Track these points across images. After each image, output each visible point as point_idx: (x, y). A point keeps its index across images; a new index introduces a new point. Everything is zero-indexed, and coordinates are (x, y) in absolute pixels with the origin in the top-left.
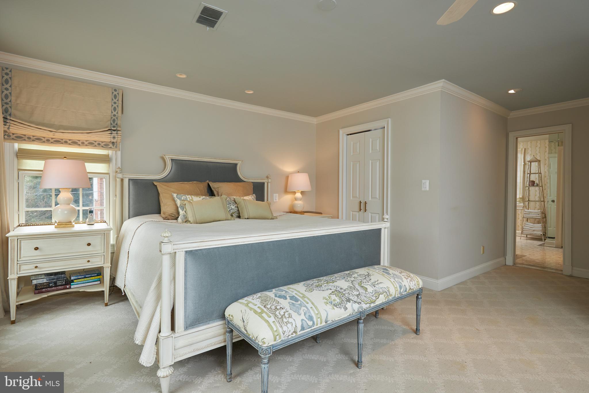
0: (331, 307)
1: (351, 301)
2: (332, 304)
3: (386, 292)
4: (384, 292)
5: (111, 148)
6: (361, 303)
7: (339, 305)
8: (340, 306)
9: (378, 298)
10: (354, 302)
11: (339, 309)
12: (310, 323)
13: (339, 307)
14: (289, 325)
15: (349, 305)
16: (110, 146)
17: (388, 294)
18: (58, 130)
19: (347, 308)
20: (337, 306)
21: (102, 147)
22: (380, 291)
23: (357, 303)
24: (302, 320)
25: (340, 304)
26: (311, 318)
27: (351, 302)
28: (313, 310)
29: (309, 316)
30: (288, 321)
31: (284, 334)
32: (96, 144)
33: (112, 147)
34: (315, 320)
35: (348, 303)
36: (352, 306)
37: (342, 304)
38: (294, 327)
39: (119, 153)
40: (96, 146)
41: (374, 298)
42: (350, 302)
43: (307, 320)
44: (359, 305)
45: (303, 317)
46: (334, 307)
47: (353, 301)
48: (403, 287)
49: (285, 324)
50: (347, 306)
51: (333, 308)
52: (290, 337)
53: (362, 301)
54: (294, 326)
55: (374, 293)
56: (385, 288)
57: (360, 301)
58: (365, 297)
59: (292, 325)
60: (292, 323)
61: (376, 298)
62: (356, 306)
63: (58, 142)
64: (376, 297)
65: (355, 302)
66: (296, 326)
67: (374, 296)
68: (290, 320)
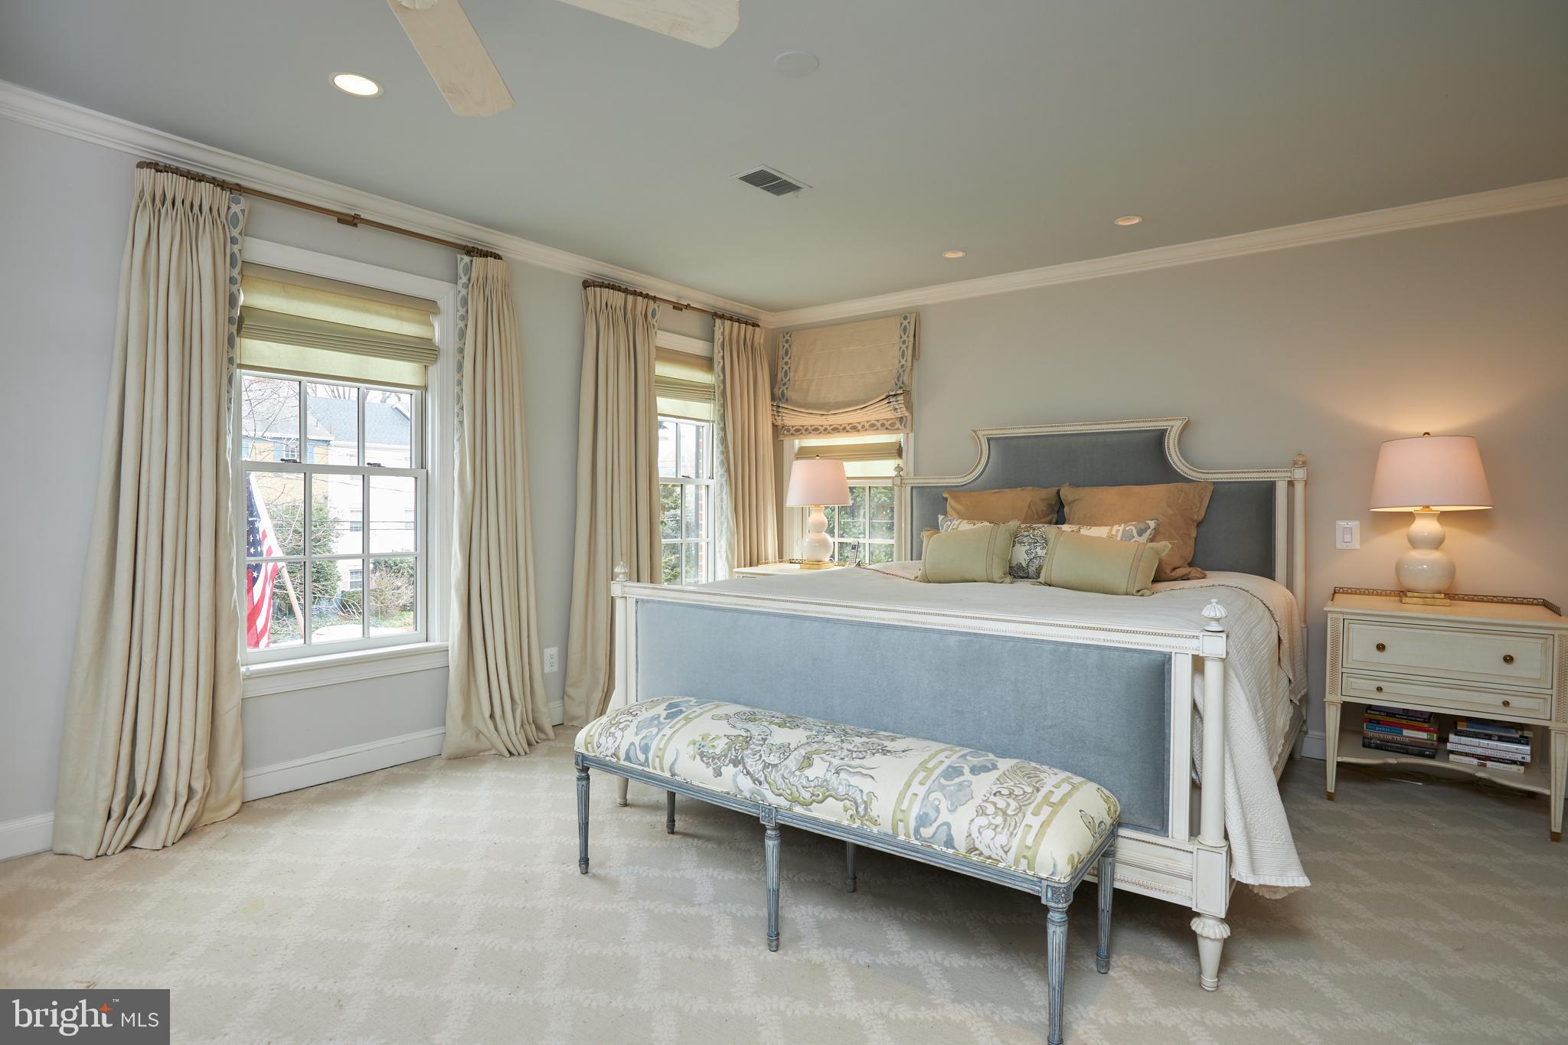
0: (692, 753)
1: (740, 767)
2: (699, 749)
3: (856, 803)
4: (846, 799)
5: (898, 429)
6: (760, 783)
7: (709, 758)
8: (710, 760)
9: (821, 802)
10: (745, 771)
11: (705, 765)
12: (642, 757)
13: (706, 761)
14: (611, 740)
15: (729, 771)
16: (897, 426)
17: (861, 809)
18: (830, 410)
19: (721, 772)
20: (704, 759)
21: (887, 429)
22: (838, 789)
23: (752, 777)
24: (632, 744)
25: (714, 759)
26: (645, 749)
27: (738, 769)
28: (661, 740)
29: (647, 744)
30: (613, 733)
31: (598, 747)
32: (879, 424)
33: (900, 427)
34: (650, 756)
35: (731, 765)
36: (735, 776)
37: (716, 760)
38: (616, 746)
39: (911, 436)
40: (878, 429)
41: (807, 796)
42: (735, 766)
43: (638, 749)
44: (754, 785)
45: (637, 740)
46: (698, 756)
47: (745, 768)
48: (935, 825)
49: (608, 735)
50: (723, 769)
51: (695, 756)
52: (607, 758)
53: (767, 782)
54: (616, 744)
55: (812, 784)
56: (861, 791)
57: (762, 779)
58: (783, 777)
59: (614, 742)
60: (616, 738)
61: (814, 798)
62: (746, 784)
63: (836, 430)
64: (813, 795)
65: (748, 773)
66: (618, 746)
67: (810, 789)
68: (619, 734)
